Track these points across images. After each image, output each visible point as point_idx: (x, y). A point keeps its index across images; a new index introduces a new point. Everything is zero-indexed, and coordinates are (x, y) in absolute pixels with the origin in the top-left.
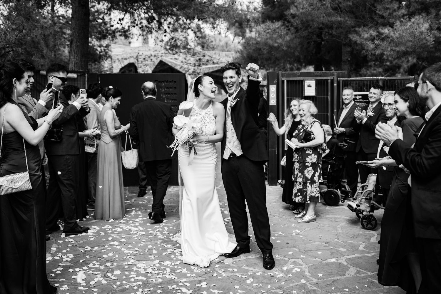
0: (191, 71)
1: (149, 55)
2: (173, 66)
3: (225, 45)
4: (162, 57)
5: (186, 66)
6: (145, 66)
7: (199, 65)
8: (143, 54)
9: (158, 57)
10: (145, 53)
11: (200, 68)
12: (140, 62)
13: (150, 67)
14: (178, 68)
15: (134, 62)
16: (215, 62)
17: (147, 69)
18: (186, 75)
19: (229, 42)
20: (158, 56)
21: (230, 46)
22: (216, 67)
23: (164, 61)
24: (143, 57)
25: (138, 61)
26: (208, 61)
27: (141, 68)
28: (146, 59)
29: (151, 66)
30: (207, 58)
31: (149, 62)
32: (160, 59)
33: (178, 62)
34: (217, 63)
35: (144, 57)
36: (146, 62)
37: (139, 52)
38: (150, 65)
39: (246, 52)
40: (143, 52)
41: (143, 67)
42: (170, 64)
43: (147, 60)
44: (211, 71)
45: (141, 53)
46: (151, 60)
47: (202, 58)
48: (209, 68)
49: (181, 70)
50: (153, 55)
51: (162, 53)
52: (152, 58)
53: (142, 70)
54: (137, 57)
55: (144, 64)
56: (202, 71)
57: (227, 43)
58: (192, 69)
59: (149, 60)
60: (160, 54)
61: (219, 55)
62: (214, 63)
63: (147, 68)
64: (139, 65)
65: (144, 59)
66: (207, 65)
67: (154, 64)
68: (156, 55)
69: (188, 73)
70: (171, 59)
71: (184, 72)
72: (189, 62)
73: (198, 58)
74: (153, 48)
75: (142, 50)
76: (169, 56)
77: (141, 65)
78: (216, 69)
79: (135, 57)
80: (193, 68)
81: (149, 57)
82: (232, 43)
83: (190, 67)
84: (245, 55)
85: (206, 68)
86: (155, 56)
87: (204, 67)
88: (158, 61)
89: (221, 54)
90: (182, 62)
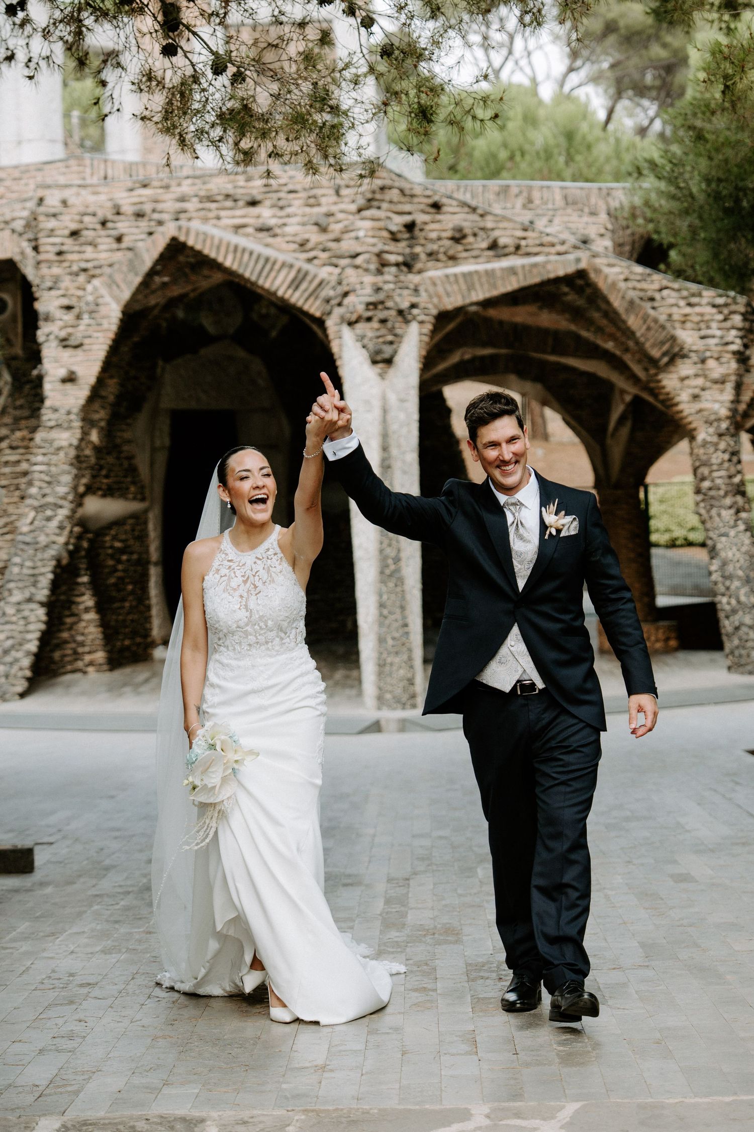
0: (356, 303)
1: (106, 212)
2: (249, 272)
3: (562, 141)
4: (183, 223)
5: (325, 273)
6: (82, 278)
7: (408, 265)
8: (64, 203)
9: (160, 223)
10: (79, 200)
11: (413, 279)
12: (48, 251)
13: (112, 283)
14: (278, 284)
15: (17, 258)
16: (505, 240)
17: (90, 298)
18: (330, 323)
19: (584, 127)
20: (156, 216)
21: (589, 147)
22: (512, 271)
23: (193, 240)
24: (68, 223)
25: (36, 249)
26: (459, 237)
27: (53, 293)
28: (88, 235)
29: (118, 278)
30: (452, 219)
31: (103, 252)
32: (169, 230)
33: (280, 251)
34: (518, 250)
35: (74, 226)
36: (89, 252)
37: (40, 193)
38: (107, 270)
39: (703, 163)
40: (67, 194)
41: (67, 282)
42: (229, 261)
43: (92, 244)
44: (478, 294)
45: (53, 200)
46: (119, 239)
47: (420, 218)
48: (469, 279)
49: (296, 298)
50: (128, 209)
51: (182, 199)
52: (123, 226)
53: (65, 302)
54: (32, 223)
55: (75, 268)
56: (422, 299)
57: (570, 136)
58: (363, 287)
59: (106, 243)
60: (170, 205)
62: (495, 249)
63: (89, 288)
64: (44, 270)
65: (74, 234)
66: (453, 259)
67: (132, 267)
68: (148, 208)
69: (338, 311)
70: (238, 228)
71: (314, 308)
72: (347, 245)
73: (396, 222)
74: (130, 168)
75: (62, 180)
76: (223, 213)
77: (56, 270)
78: (512, 285)
79: (19, 225)
80: (369, 279)
81: (104, 223)
82: (598, 132)
83: (352, 276)
84: (696, 186)
85: (449, 280)
86: (139, 215)
87: (435, 272)
88: (160, 243)
89: (536, 195)
90: (303, 246)
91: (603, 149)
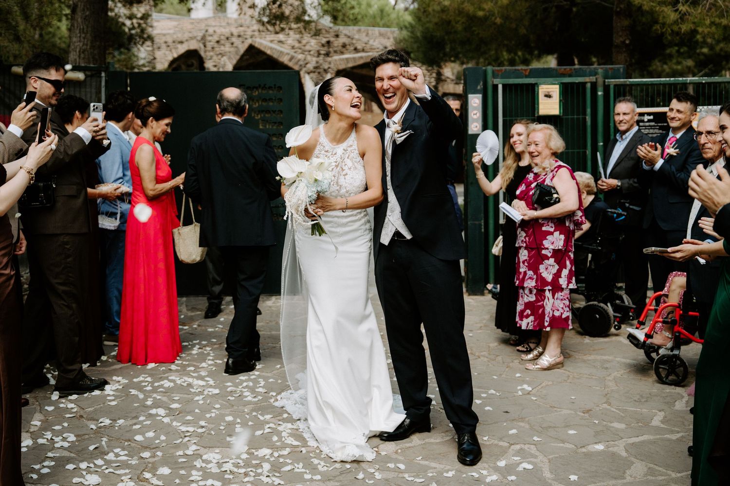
0: (310, 67)
1: (228, 35)
2: (275, 56)
3: (379, 13)
4: (254, 39)
5: (301, 56)
6: (220, 56)
7: (327, 54)
8: (215, 32)
9: (246, 39)
10: (220, 31)
11: (329, 59)
12: (209, 48)
13: (230, 58)
14: (285, 60)
15: (198, 49)
16: (359, 47)
17: (222, 63)
18: (302, 73)
19: (387, 9)
20: (245, 36)
21: (389, 15)
22: (361, 58)
23: (256, 45)
24: (216, 38)
25: (205, 46)
26: (344, 46)
27: (211, 61)
28: (222, 42)
29: (232, 56)
30: (342, 40)
31: (227, 48)
32: (249, 41)
33: (285, 49)
34: (363, 51)
35: (217, 39)
36: (222, 48)
37: (207, 28)
38: (228, 54)
39: (421, 28)
40: (216, 29)
41: (215, 58)
42: (269, 52)
43: (224, 45)
44: (350, 65)
45: (211, 31)
46: (232, 44)
47: (332, 39)
48: (347, 59)
49: (291, 64)
50: (235, 34)
51: (254, 31)
52: (234, 40)
53: (214, 64)
54: (203, 38)
55: (218, 53)
56: (332, 66)
57: (382, 11)
58: (312, 62)
59: (228, 45)
60: (249, 33)
61: (367, 35)
62: (356, 50)
63: (222, 59)
64: (208, 53)
65: (218, 42)
66: (342, 53)
67: (237, 53)
68: (242, 34)
69: (304, 69)
70: (272, 41)
71: (296, 68)
72: (308, 48)
73: (324, 41)
74: (236, 20)
75: (214, 24)
76: (267, 36)
77: (212, 54)
78: (361, 62)
79: (199, 38)
80: (315, 59)
81: (227, 38)
82: (392, 10)
83: (309, 58)
84: (419, 34)
85: (341, 60)
86: (239, 36)
87: (336, 57)
88: (246, 45)
89: (370, 32)
90: (293, 47)
91: (393, 16)
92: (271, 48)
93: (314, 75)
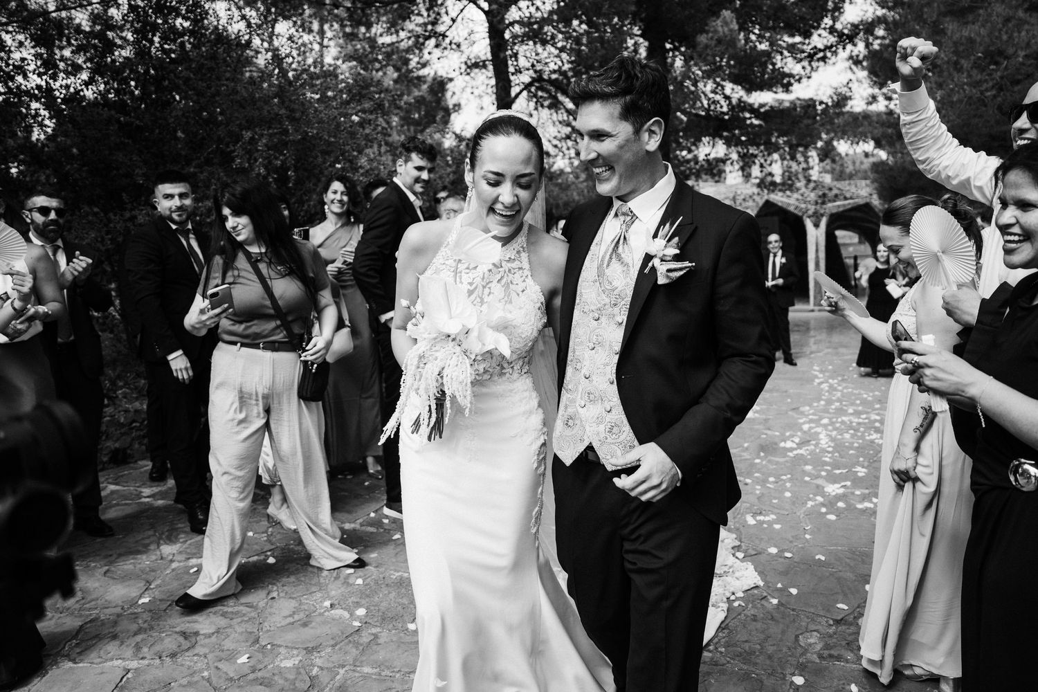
0: (810, 212)
1: (751, 194)
2: (785, 206)
4: (769, 197)
5: (803, 206)
7: (823, 203)
9: (762, 198)
10: (745, 192)
11: (825, 206)
14: (792, 209)
16: (848, 196)
18: (804, 217)
20: (763, 194)
22: (849, 204)
23: (771, 200)
24: (742, 197)
26: (836, 196)
28: (747, 199)
29: (754, 209)
30: (835, 191)
31: (750, 203)
32: (766, 199)
33: (792, 201)
34: (851, 198)
35: (744, 197)
36: (747, 203)
37: (736, 190)
42: (780, 204)
43: (748, 201)
44: (841, 209)
45: (740, 192)
46: (754, 200)
47: (827, 192)
48: (839, 206)
49: (796, 212)
50: (756, 193)
52: (755, 197)
54: (735, 196)
56: (827, 211)
58: (812, 209)
59: (751, 201)
60: (766, 192)
61: (856, 186)
62: (846, 199)
65: (744, 199)
66: (835, 201)
67: (757, 206)
69: (806, 215)
70: (782, 197)
71: (800, 214)
72: (809, 199)
73: (821, 193)
75: (741, 187)
76: (778, 193)
78: (850, 207)
79: (731, 198)
80: (813, 207)
81: (751, 197)
83: (809, 206)
85: (834, 206)
86: (759, 194)
87: (830, 205)
88: (764, 200)
89: (858, 184)
90: (798, 200)
92: (782, 202)
93: (813, 219)
